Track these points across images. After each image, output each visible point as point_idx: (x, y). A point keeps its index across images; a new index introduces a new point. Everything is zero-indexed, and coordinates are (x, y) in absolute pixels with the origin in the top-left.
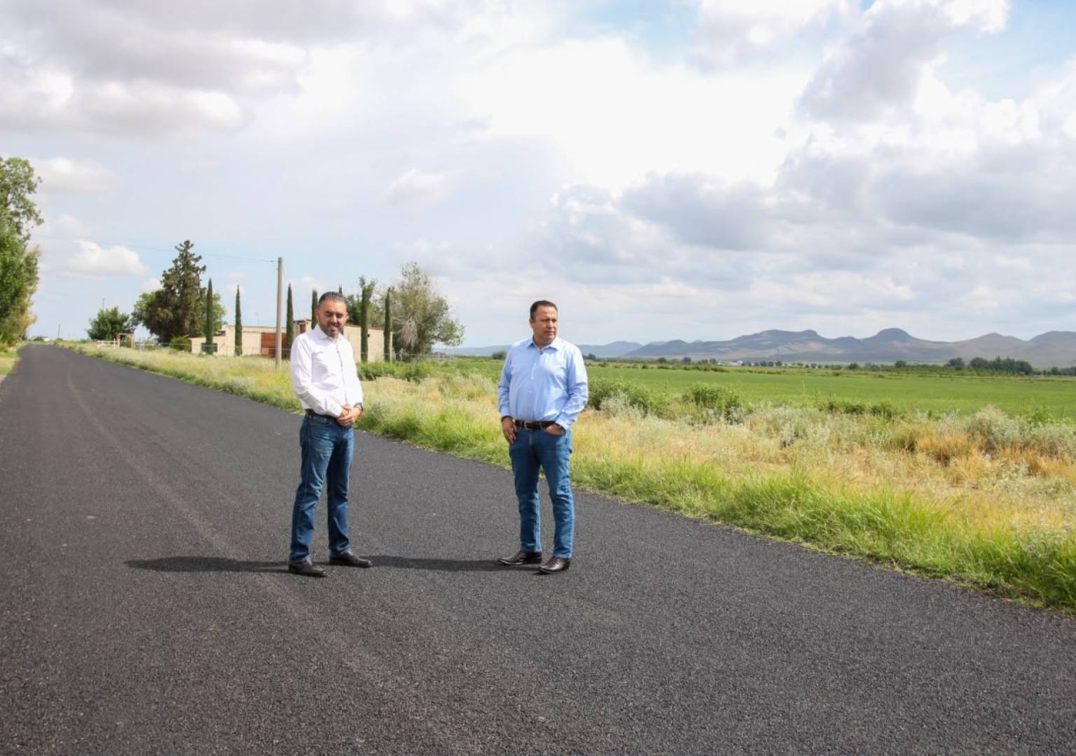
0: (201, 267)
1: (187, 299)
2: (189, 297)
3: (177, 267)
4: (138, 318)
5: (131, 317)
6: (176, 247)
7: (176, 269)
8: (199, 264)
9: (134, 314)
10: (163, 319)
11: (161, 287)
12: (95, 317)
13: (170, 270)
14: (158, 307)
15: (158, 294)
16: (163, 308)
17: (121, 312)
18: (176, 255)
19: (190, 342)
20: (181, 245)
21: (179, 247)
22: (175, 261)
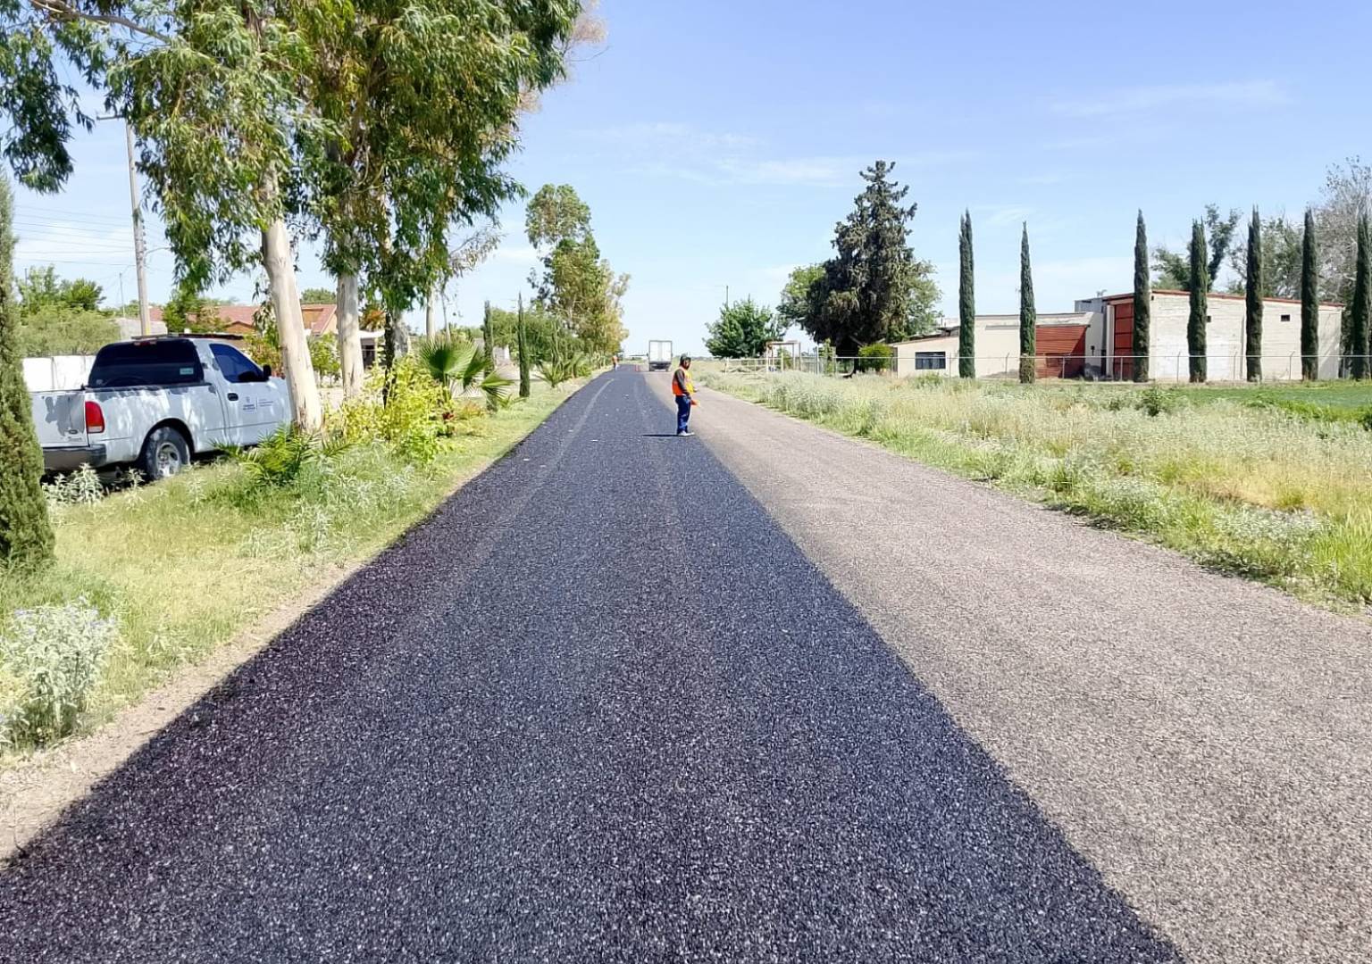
0: (907, 209)
1: (885, 269)
2: (889, 265)
3: (863, 210)
4: (789, 313)
5: (776, 313)
6: (861, 174)
7: (861, 216)
8: (903, 204)
9: (782, 309)
10: (843, 311)
11: (834, 254)
12: (716, 318)
13: (850, 218)
14: (831, 289)
15: (830, 266)
16: (841, 289)
17: (758, 307)
18: (862, 186)
19: (894, 353)
20: (870, 170)
21: (866, 172)
22: (859, 200)
